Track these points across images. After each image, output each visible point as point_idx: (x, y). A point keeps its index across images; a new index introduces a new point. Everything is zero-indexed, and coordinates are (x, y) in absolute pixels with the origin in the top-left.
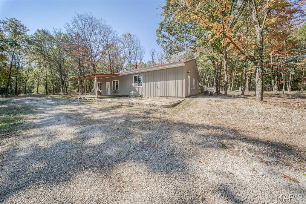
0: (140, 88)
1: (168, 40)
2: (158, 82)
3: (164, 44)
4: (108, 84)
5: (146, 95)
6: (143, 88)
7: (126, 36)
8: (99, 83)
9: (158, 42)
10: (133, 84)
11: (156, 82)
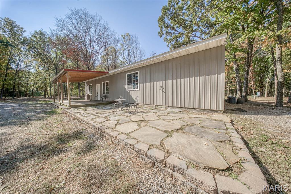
0: (136, 91)
1: (173, 31)
2: (164, 82)
3: (168, 37)
4: (98, 86)
5: (145, 103)
6: (140, 91)
7: (125, 36)
8: (89, 86)
9: (160, 34)
10: (126, 86)
11: (161, 82)
